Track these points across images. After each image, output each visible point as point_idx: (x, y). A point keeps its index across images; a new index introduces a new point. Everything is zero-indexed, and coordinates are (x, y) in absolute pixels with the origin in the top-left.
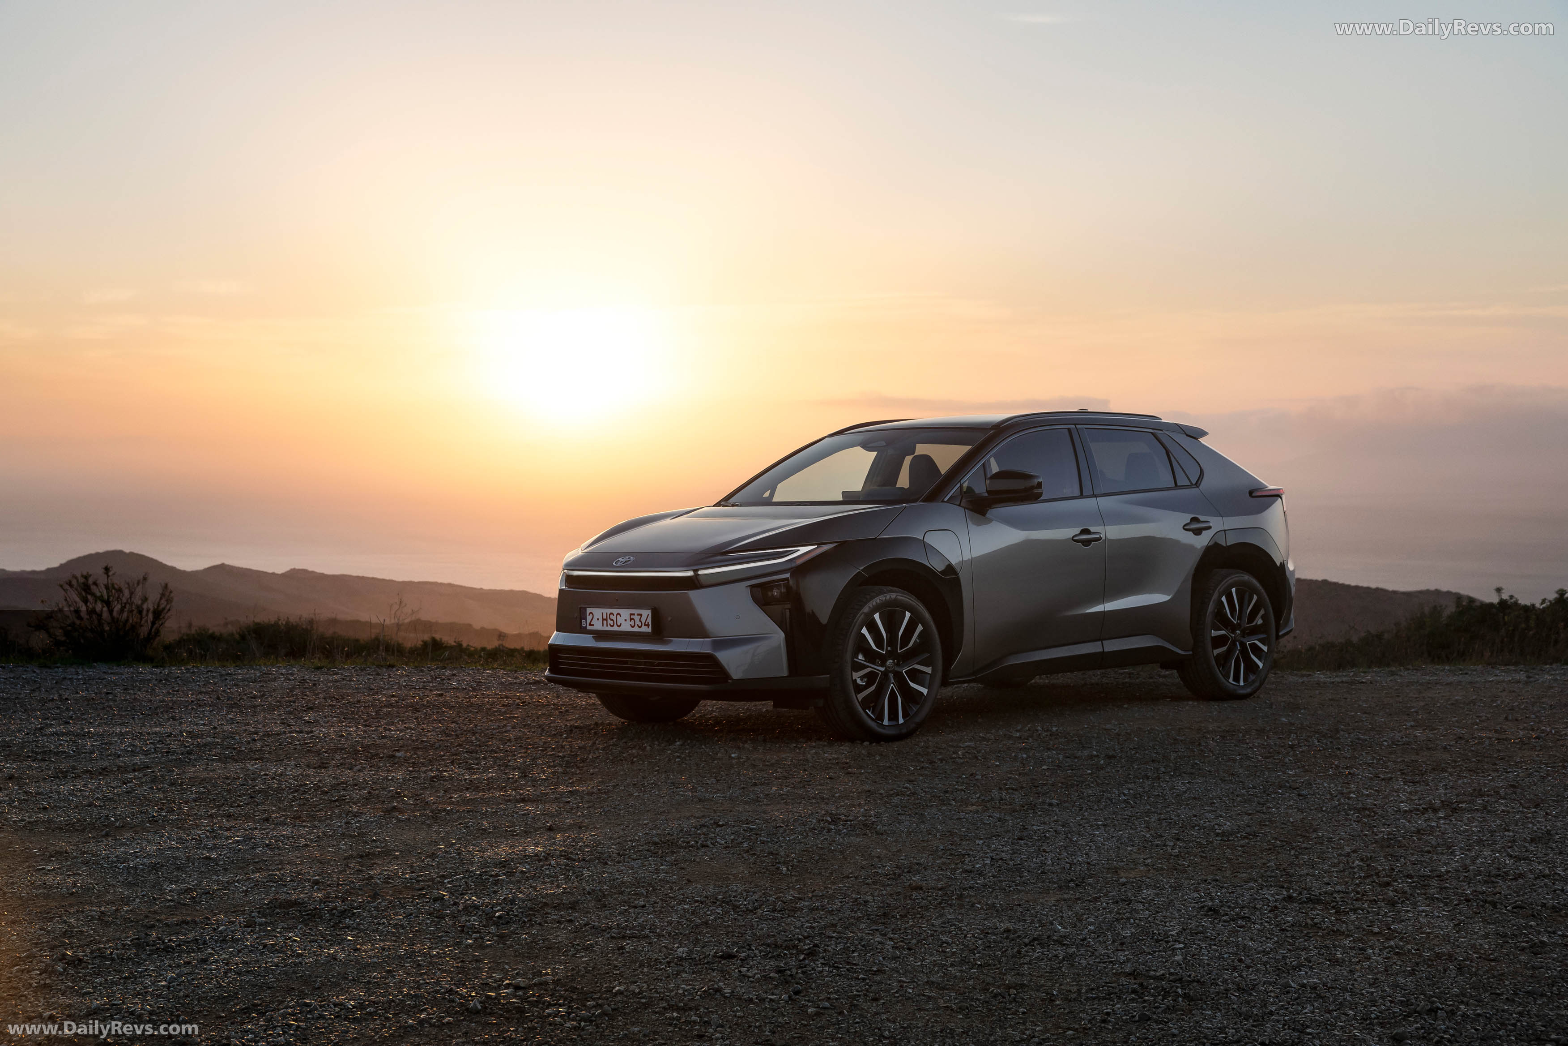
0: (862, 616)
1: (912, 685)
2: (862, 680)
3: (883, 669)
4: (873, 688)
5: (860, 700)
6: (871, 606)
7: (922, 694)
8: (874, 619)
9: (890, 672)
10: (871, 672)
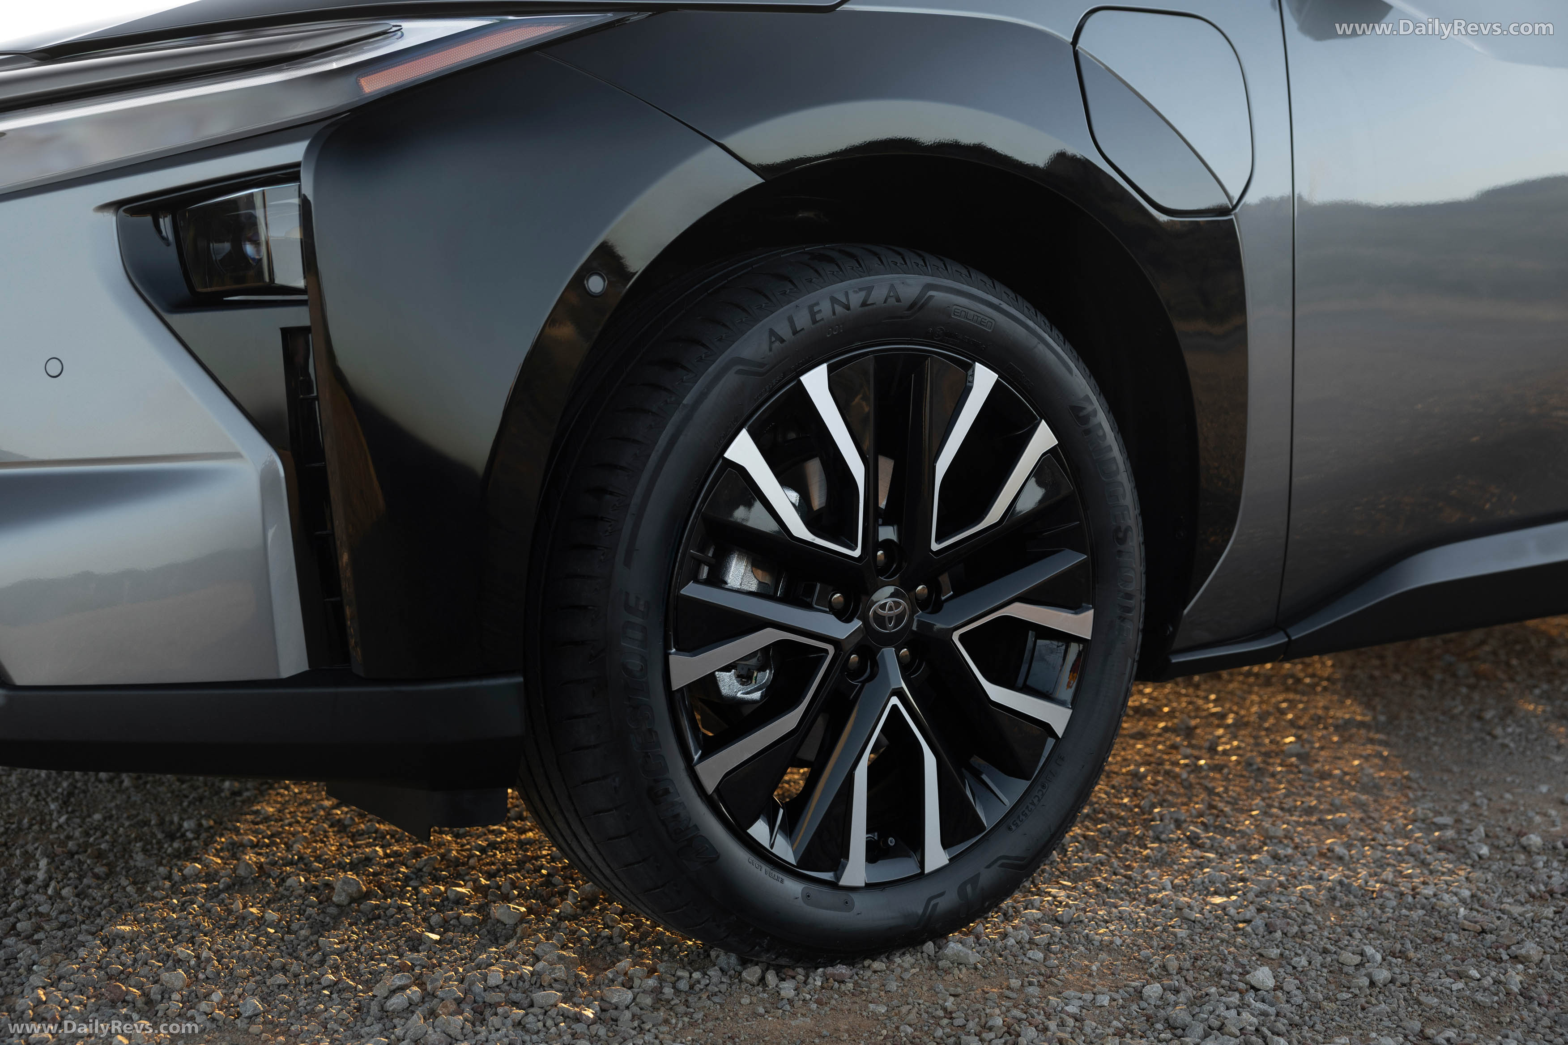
0: (730, 380)
1: (996, 693)
2: (745, 678)
3: (843, 630)
4: (789, 721)
5: (710, 786)
6: (784, 330)
7: (1047, 728)
8: (802, 396)
9: (888, 640)
10: (779, 645)
